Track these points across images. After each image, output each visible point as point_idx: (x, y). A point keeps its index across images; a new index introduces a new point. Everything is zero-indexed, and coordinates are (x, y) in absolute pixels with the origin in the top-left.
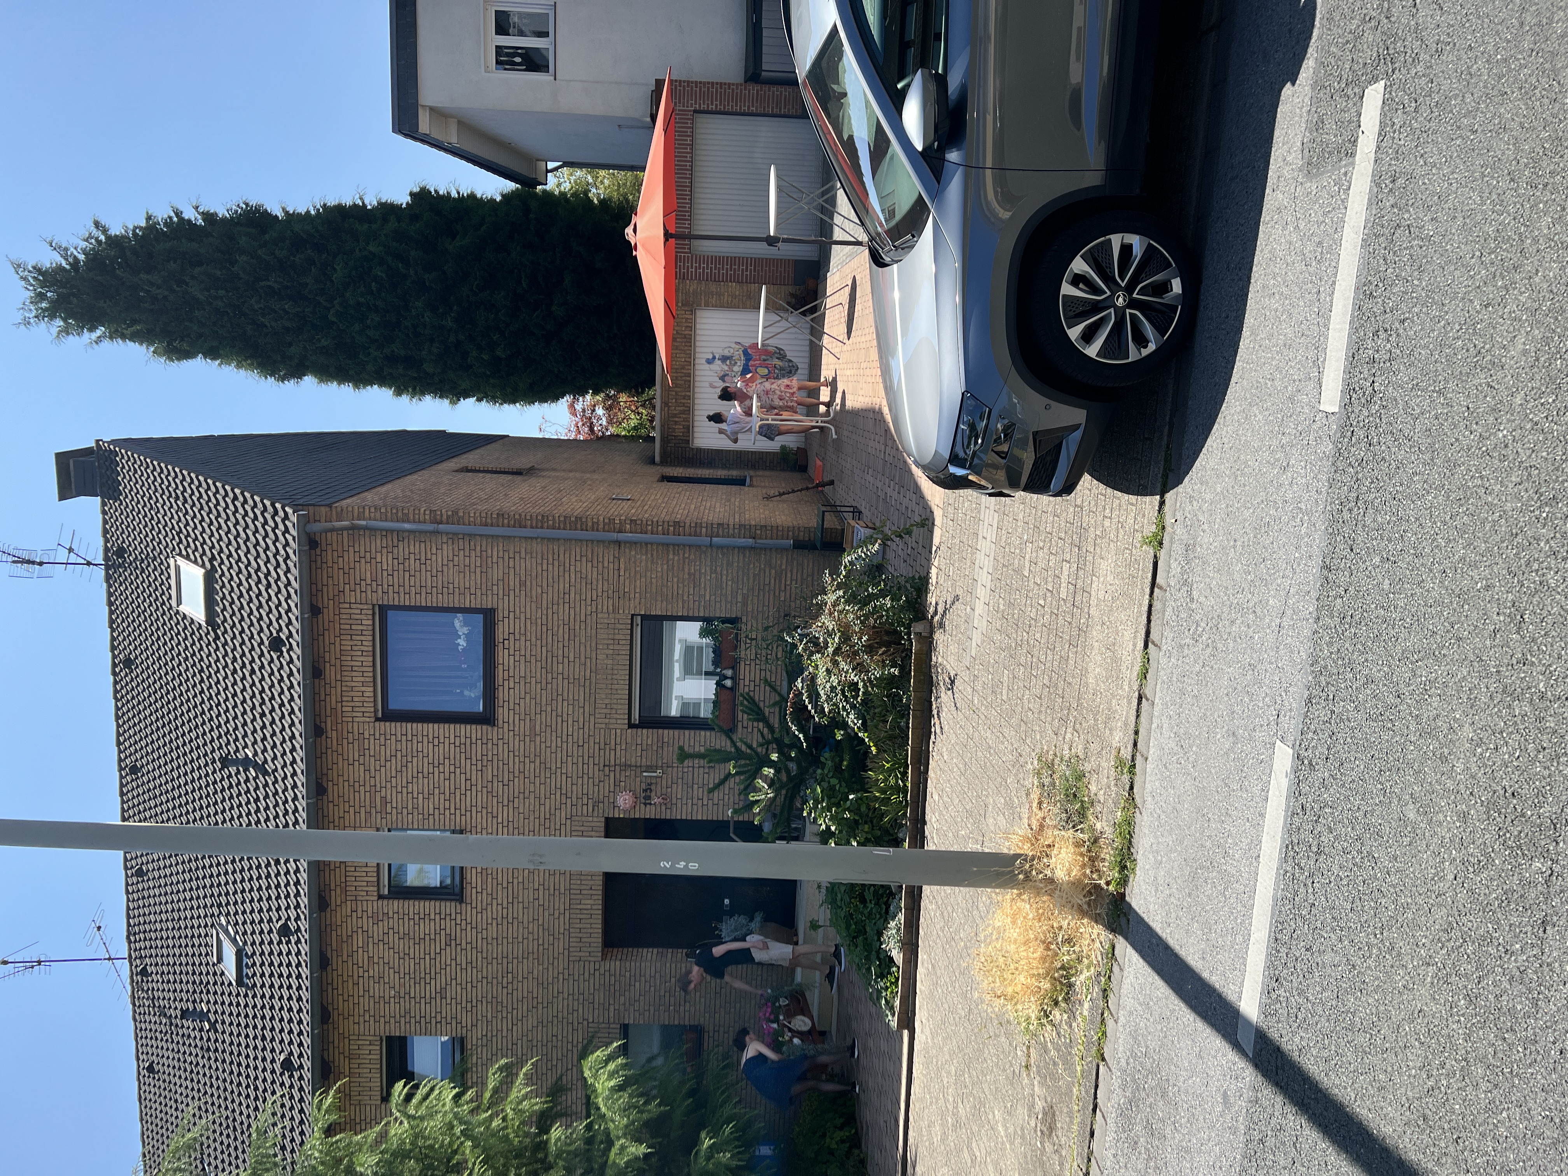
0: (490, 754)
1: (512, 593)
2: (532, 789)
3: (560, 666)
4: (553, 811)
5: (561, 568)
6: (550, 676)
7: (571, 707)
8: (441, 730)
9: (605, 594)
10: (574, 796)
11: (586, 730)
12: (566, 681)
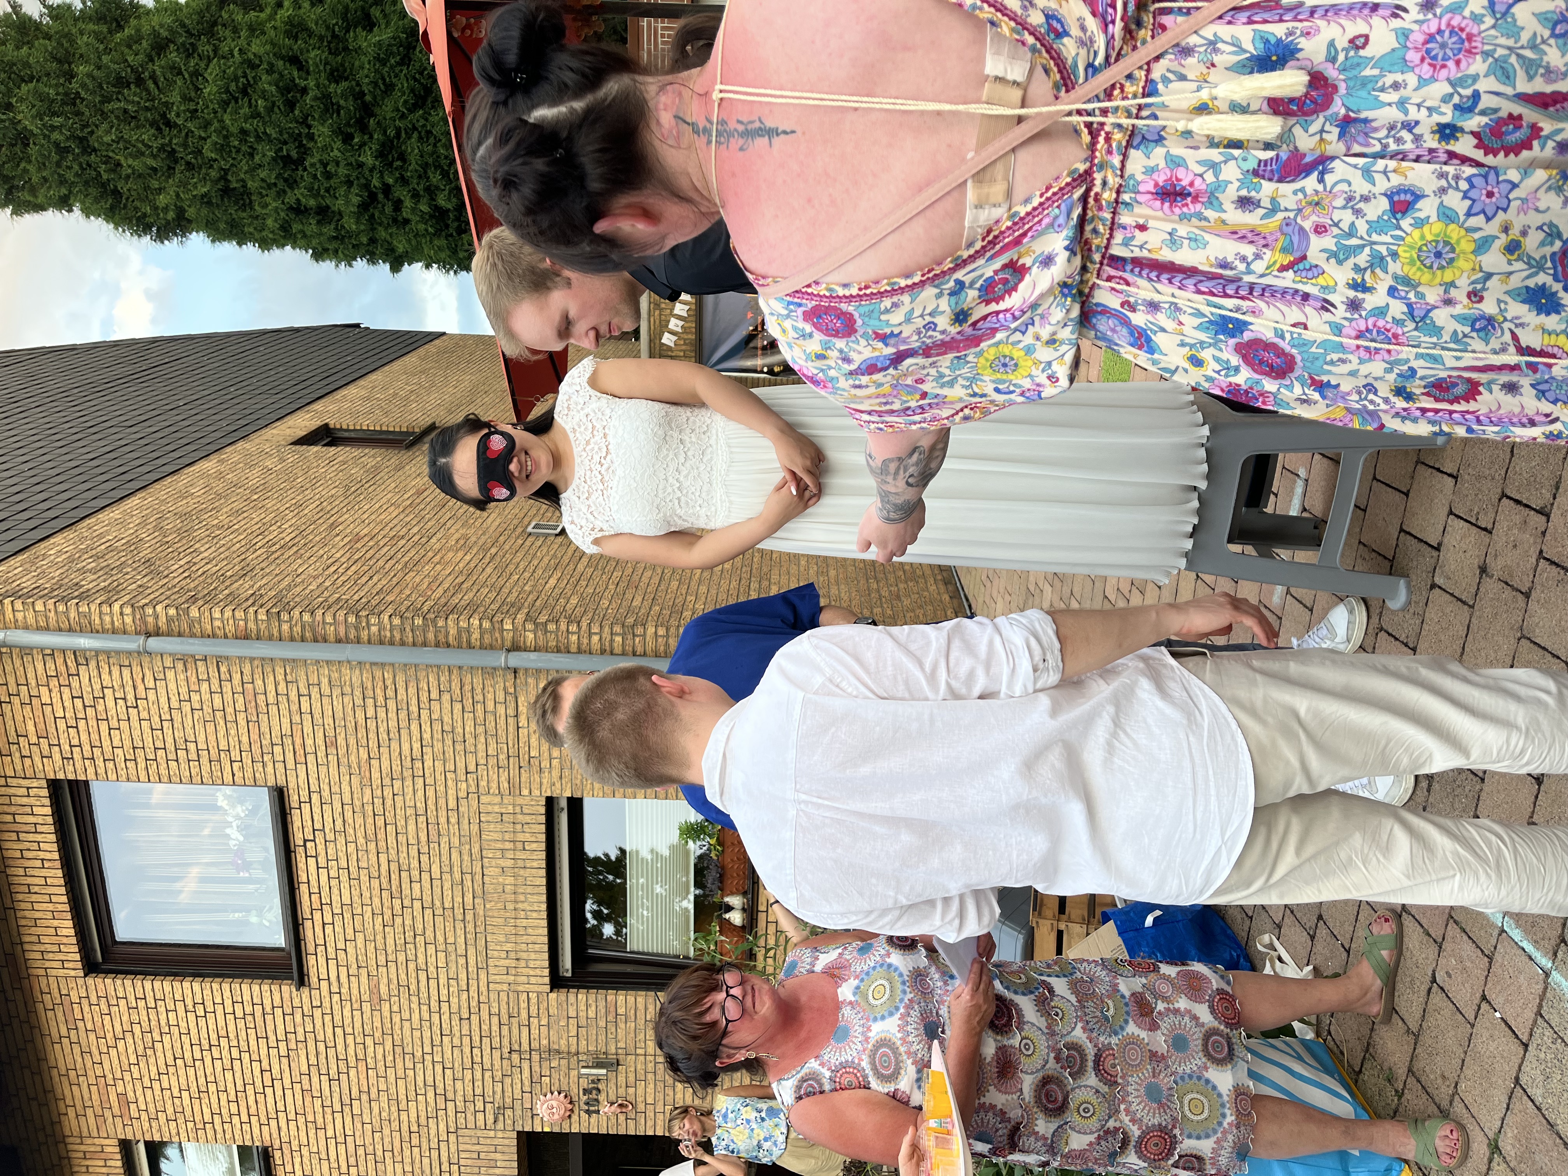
0: (300, 1030)
1: (311, 758)
2: (383, 1087)
3: (417, 886)
4: (423, 1121)
5: (403, 715)
6: (397, 903)
7: (441, 955)
8: (207, 992)
9: (492, 761)
10: (459, 1098)
11: (473, 993)
12: (428, 912)
